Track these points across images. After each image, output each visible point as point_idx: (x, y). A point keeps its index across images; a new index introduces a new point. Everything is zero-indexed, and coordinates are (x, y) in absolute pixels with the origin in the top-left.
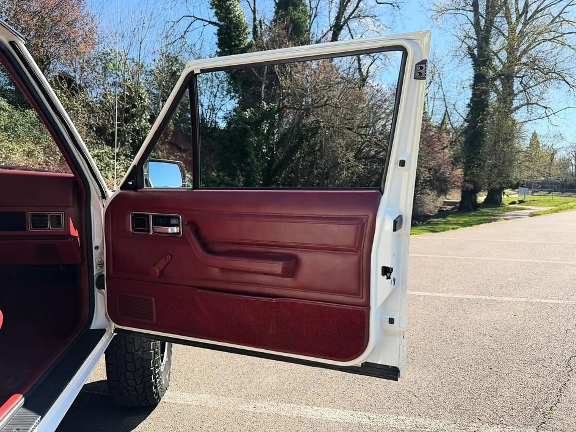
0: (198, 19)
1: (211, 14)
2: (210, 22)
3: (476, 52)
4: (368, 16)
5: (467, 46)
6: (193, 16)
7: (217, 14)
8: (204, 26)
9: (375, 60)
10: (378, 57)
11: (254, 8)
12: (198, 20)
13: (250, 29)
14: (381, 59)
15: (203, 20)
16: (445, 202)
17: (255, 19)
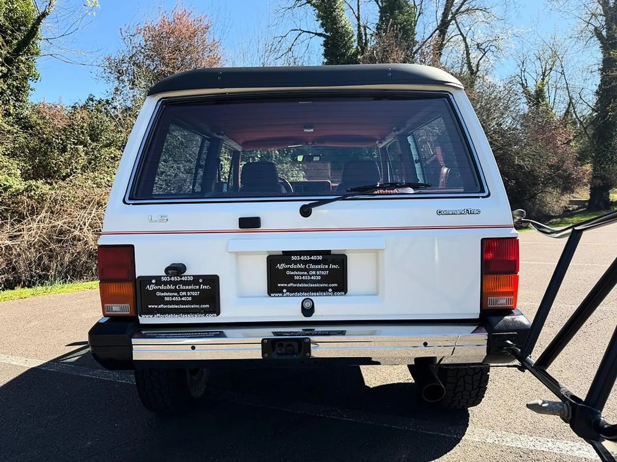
0: (304, 31)
1: (316, 26)
2: (316, 34)
3: (604, 33)
4: (477, 9)
5: (594, 28)
6: (300, 30)
7: (322, 25)
8: (311, 38)
9: (486, 53)
10: (489, 49)
11: (359, 14)
12: (304, 33)
13: (355, 37)
14: (493, 52)
15: (309, 32)
16: (571, 201)
17: (359, 26)
